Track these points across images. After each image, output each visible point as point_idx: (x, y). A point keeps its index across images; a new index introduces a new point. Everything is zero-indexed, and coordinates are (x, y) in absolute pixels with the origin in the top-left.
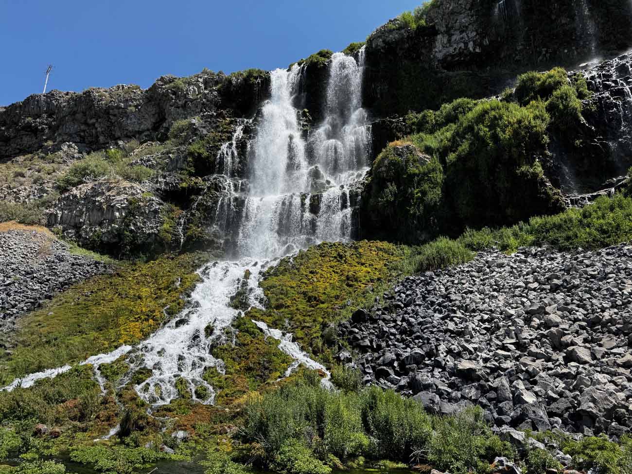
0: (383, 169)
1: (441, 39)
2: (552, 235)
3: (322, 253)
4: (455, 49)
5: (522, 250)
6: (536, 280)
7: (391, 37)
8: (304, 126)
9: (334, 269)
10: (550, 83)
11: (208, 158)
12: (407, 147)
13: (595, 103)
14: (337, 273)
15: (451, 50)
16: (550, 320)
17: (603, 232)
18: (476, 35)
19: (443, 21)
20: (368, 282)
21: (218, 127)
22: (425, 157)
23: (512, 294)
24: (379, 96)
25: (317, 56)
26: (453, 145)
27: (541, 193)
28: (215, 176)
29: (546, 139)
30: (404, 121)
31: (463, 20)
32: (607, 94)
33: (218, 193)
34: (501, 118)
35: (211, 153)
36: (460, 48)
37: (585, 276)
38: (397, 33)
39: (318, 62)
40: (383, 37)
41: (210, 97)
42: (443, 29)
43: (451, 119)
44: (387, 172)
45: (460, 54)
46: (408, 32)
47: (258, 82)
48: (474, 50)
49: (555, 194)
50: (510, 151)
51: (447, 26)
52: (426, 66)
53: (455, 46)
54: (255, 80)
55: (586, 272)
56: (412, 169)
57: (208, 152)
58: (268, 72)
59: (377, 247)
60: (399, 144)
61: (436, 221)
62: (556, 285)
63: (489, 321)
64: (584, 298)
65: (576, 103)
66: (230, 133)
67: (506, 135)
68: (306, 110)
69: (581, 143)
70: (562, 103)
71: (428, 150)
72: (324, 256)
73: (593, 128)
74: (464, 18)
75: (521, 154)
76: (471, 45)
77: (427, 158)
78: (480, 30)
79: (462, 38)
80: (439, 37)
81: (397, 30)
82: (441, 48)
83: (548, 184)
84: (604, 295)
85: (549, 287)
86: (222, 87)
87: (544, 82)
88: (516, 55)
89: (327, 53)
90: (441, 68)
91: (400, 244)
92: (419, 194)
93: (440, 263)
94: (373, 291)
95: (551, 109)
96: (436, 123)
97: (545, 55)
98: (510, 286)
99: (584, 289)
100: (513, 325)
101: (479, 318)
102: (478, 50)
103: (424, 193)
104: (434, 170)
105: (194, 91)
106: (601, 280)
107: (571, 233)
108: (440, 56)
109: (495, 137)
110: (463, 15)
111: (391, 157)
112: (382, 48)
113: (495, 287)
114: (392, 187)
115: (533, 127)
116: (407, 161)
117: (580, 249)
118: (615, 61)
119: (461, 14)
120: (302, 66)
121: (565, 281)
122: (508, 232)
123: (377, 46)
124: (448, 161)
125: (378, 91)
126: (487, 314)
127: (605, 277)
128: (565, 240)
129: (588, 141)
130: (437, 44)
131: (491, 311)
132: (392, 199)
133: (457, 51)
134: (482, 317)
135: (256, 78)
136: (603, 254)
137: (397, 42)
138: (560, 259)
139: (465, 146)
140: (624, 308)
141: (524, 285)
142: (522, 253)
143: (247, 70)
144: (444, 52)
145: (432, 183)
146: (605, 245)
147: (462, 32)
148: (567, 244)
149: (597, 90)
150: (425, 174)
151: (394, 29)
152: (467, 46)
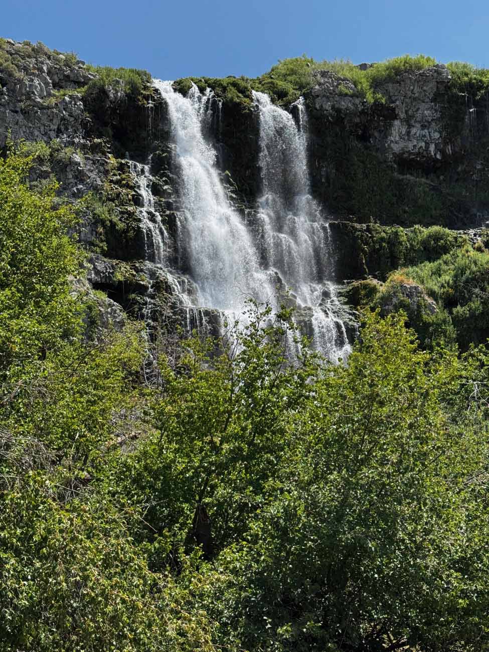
1: (398, 128)
4: (415, 146)
7: (344, 104)
12: (416, 288)
15: (410, 145)
18: (439, 138)
19: (404, 105)
22: (432, 303)
31: (425, 112)
36: (421, 147)
38: (350, 101)
40: (332, 100)
42: (403, 115)
45: (418, 154)
46: (364, 104)
48: (435, 155)
51: (406, 112)
53: (415, 142)
54: (145, 102)
56: (425, 317)
60: (405, 281)
66: (133, 188)
68: (228, 173)
74: (427, 110)
76: (432, 148)
78: (445, 134)
79: (424, 135)
80: (397, 123)
81: (350, 96)
82: (397, 139)
86: (87, 95)
102: (438, 157)
108: (396, 148)
110: (426, 106)
111: (401, 296)
116: (418, 306)
119: (424, 103)
123: (322, 109)
125: (323, 173)
130: (393, 132)
133: (416, 149)
139: (477, 304)
144: (402, 144)
147: (423, 127)
150: (438, 325)
151: (346, 95)
152: (429, 147)
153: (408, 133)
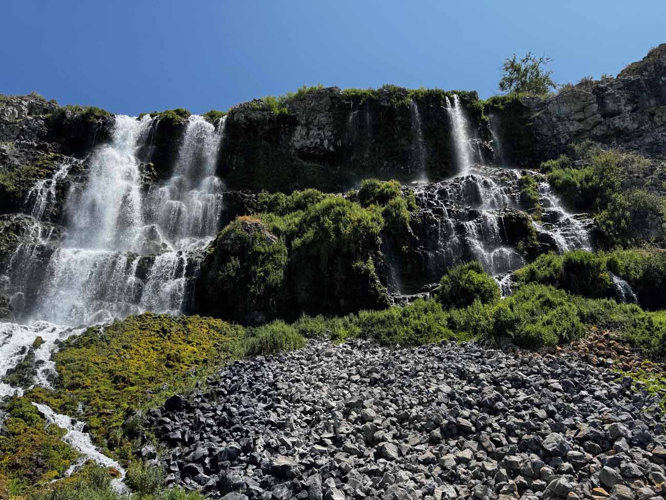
0: (229, 241)
1: (300, 131)
2: (377, 329)
3: (143, 326)
4: (312, 143)
5: (349, 341)
6: (359, 373)
7: (254, 115)
8: (145, 179)
9: (154, 346)
10: (387, 192)
11: (14, 193)
12: (256, 225)
13: (421, 217)
14: (157, 350)
15: (308, 143)
16: (366, 415)
17: (418, 331)
18: (331, 136)
19: (304, 115)
20: (192, 363)
21: (37, 160)
22: (272, 237)
23: (335, 385)
24: (234, 168)
25: (174, 113)
26: (300, 232)
27: (371, 289)
28: (19, 215)
29: (380, 240)
30: (256, 198)
31: (322, 119)
32: (430, 211)
33: (18, 237)
34: (344, 214)
35: (19, 188)
36: (317, 143)
37: (400, 372)
38: (260, 113)
39: (173, 119)
40: (245, 113)
41: (34, 124)
42: (303, 122)
43: (300, 206)
44: (232, 245)
45: (316, 148)
46: (271, 115)
47: (99, 123)
48: (329, 147)
49: (382, 291)
50: (348, 246)
51: (307, 120)
52: (284, 151)
53: (312, 140)
54: (95, 120)
55: (400, 368)
56: (258, 247)
57: (15, 186)
58: (113, 116)
59: (209, 325)
60: (249, 219)
61: (275, 303)
62: (375, 378)
63: (311, 413)
64: (397, 393)
65: (406, 214)
66: (52, 170)
67: (347, 231)
68: (152, 164)
69: (407, 249)
70: (395, 211)
71: (276, 231)
72: (144, 329)
73: (417, 238)
74: (323, 117)
75: (357, 251)
76: (326, 142)
77: (274, 239)
78: (335, 132)
79: (319, 135)
80: (299, 128)
81: (260, 110)
82: (299, 139)
83: (377, 281)
84: (413, 392)
85: (368, 380)
86: (51, 117)
87: (383, 190)
88: (363, 161)
89: (185, 113)
90: (297, 157)
91: (235, 323)
92: (262, 274)
93: (272, 348)
94: (195, 374)
95: (386, 214)
96: (287, 207)
97: (386, 167)
98: (335, 376)
99: (398, 384)
100: (332, 418)
101: (301, 409)
102: (331, 149)
103: (267, 273)
104: (279, 251)
105: (14, 113)
106: (412, 377)
107: (392, 330)
108: (298, 145)
109: (337, 231)
110: (322, 114)
111: (239, 231)
112: (244, 124)
113: (321, 376)
114: (235, 262)
115: (370, 228)
116: (254, 238)
117: (398, 345)
118: (439, 185)
119: (321, 113)
120: (155, 118)
121: (383, 375)
122: (339, 322)
123: (238, 120)
124: (293, 245)
125: (234, 163)
126: (310, 405)
127: (416, 375)
128: (386, 335)
129: (413, 249)
130: (296, 135)
131: (314, 402)
132: (234, 275)
133: (313, 145)
134: (305, 408)
135: (98, 118)
136: (416, 352)
137: (258, 122)
138: (380, 353)
139: (310, 234)
140: (428, 406)
141: (347, 377)
142: (349, 344)
143: (89, 106)
144: (302, 143)
145: (276, 264)
146: (418, 344)
147: (319, 129)
148: (388, 339)
149: (423, 206)
150: (270, 254)
151: (257, 109)
152: (323, 143)
153: (307, 134)
